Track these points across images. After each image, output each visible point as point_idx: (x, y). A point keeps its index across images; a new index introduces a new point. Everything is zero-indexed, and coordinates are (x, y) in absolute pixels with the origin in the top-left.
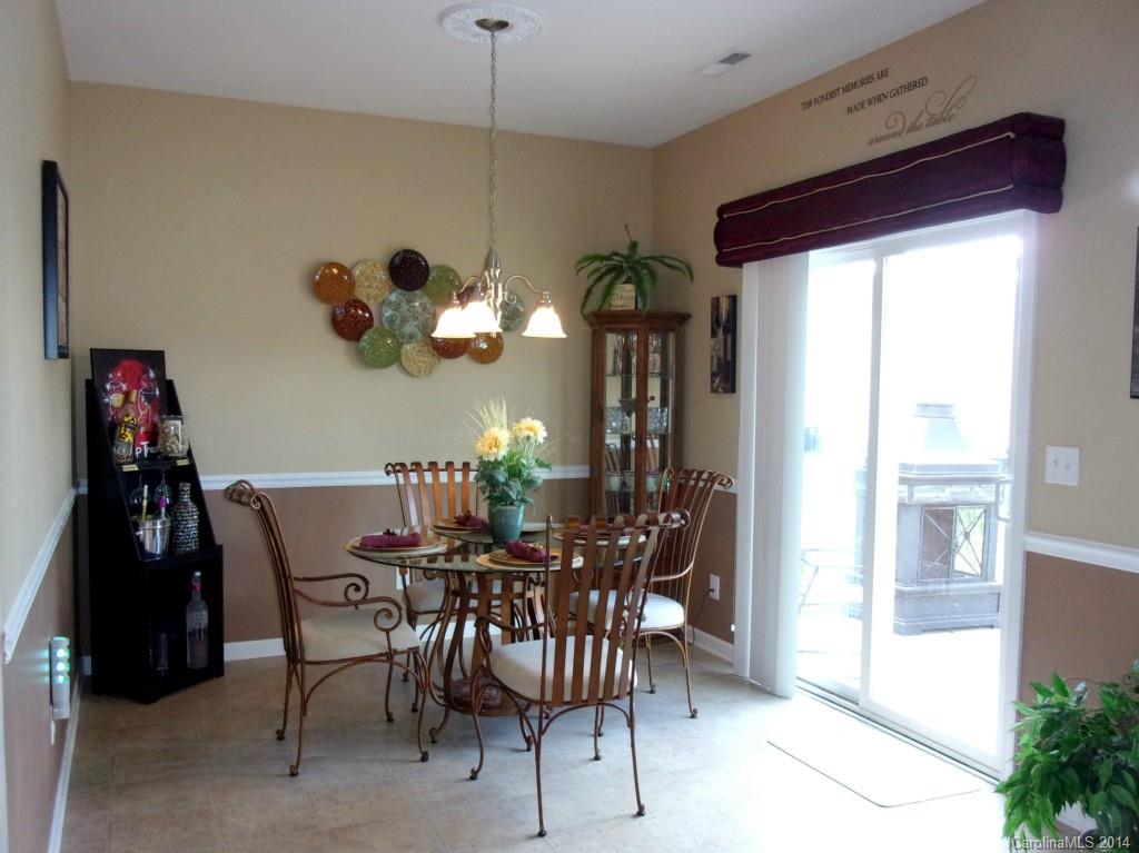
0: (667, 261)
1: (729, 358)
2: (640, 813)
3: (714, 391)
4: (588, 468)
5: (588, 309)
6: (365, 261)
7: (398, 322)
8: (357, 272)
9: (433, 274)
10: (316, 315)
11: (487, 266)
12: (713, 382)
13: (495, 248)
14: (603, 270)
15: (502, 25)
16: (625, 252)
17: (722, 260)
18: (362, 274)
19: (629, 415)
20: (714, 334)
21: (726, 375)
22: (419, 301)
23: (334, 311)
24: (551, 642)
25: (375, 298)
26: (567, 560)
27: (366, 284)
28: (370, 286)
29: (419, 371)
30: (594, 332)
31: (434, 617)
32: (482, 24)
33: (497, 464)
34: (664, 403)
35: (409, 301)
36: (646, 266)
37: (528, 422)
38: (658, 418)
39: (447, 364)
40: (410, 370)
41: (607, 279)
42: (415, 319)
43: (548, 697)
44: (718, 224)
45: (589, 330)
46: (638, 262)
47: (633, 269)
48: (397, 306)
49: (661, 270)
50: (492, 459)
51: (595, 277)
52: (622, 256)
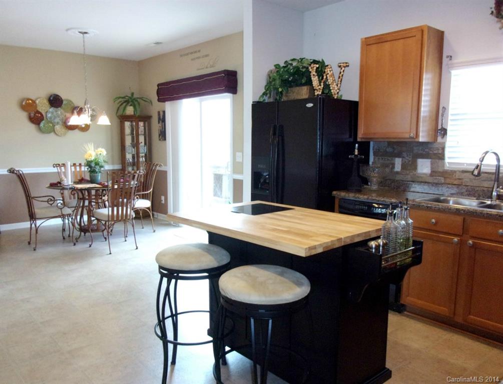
0: (144, 99)
1: (164, 130)
2: (137, 249)
3: (160, 140)
4: (121, 166)
5: (118, 114)
6: (39, 98)
7: (53, 118)
8: (37, 102)
9: (64, 103)
10: (24, 116)
11: (85, 104)
12: (159, 137)
13: (88, 99)
14: (123, 102)
15: (86, 33)
16: (130, 96)
17: (159, 100)
18: (39, 102)
19: (134, 148)
20: (159, 123)
21: (163, 135)
22: (60, 111)
23: (30, 114)
24: (110, 209)
25: (44, 110)
26: (113, 186)
27: (41, 105)
28: (42, 106)
29: (61, 134)
30: (121, 121)
31: (74, 209)
32: (80, 32)
33: (91, 162)
34: (145, 144)
35: (56, 111)
36: (137, 101)
37: (100, 149)
38: (143, 150)
39: (71, 132)
40: (57, 133)
41: (124, 104)
42: (59, 117)
43: (110, 219)
44: (158, 90)
45: (119, 120)
46: (134, 99)
47: (132, 101)
48: (52, 113)
49: (142, 102)
50: (90, 160)
51: (120, 103)
52: (129, 97)
